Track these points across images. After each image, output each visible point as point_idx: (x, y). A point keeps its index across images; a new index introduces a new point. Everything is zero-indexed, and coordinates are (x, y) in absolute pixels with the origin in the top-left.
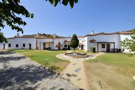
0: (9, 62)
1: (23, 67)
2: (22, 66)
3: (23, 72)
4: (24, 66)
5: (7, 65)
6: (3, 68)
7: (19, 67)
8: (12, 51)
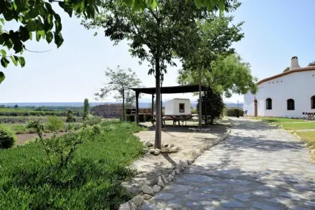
0: (241, 151)
1: (270, 177)
2: (268, 174)
3: (258, 193)
4: (275, 174)
5: (232, 158)
6: (219, 163)
7: (255, 173)
8: (271, 121)
